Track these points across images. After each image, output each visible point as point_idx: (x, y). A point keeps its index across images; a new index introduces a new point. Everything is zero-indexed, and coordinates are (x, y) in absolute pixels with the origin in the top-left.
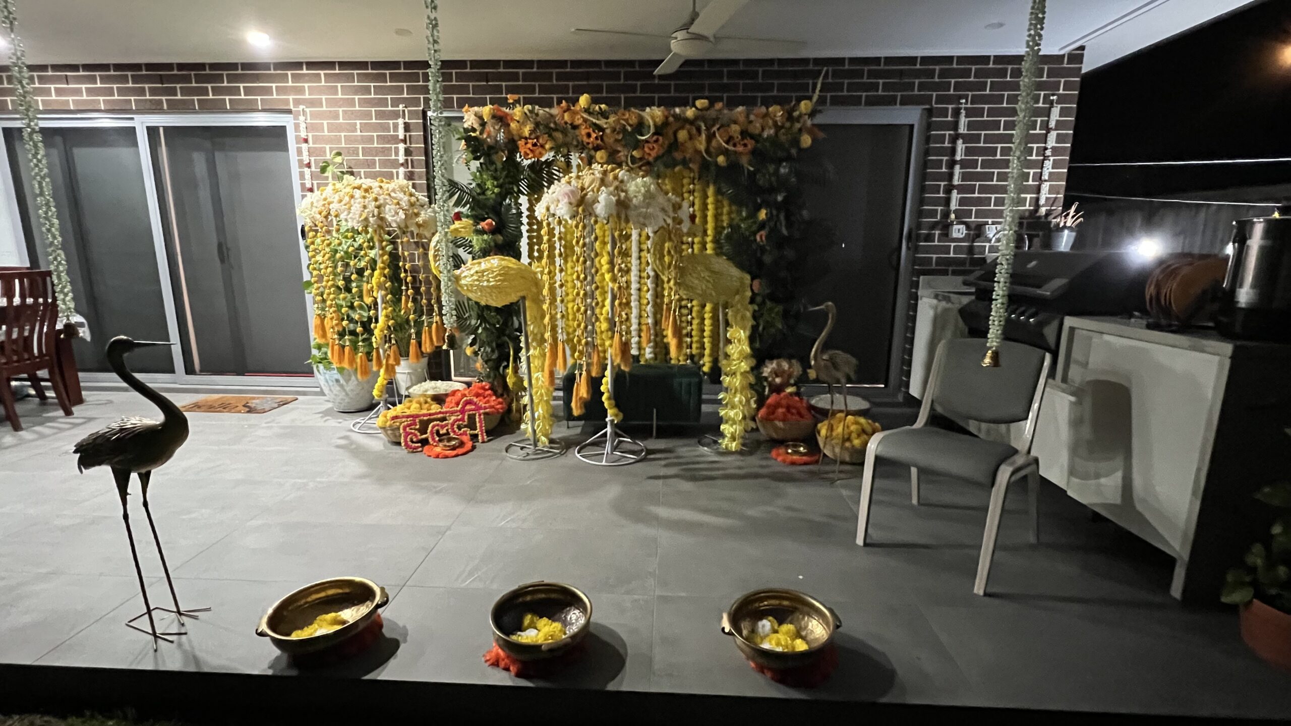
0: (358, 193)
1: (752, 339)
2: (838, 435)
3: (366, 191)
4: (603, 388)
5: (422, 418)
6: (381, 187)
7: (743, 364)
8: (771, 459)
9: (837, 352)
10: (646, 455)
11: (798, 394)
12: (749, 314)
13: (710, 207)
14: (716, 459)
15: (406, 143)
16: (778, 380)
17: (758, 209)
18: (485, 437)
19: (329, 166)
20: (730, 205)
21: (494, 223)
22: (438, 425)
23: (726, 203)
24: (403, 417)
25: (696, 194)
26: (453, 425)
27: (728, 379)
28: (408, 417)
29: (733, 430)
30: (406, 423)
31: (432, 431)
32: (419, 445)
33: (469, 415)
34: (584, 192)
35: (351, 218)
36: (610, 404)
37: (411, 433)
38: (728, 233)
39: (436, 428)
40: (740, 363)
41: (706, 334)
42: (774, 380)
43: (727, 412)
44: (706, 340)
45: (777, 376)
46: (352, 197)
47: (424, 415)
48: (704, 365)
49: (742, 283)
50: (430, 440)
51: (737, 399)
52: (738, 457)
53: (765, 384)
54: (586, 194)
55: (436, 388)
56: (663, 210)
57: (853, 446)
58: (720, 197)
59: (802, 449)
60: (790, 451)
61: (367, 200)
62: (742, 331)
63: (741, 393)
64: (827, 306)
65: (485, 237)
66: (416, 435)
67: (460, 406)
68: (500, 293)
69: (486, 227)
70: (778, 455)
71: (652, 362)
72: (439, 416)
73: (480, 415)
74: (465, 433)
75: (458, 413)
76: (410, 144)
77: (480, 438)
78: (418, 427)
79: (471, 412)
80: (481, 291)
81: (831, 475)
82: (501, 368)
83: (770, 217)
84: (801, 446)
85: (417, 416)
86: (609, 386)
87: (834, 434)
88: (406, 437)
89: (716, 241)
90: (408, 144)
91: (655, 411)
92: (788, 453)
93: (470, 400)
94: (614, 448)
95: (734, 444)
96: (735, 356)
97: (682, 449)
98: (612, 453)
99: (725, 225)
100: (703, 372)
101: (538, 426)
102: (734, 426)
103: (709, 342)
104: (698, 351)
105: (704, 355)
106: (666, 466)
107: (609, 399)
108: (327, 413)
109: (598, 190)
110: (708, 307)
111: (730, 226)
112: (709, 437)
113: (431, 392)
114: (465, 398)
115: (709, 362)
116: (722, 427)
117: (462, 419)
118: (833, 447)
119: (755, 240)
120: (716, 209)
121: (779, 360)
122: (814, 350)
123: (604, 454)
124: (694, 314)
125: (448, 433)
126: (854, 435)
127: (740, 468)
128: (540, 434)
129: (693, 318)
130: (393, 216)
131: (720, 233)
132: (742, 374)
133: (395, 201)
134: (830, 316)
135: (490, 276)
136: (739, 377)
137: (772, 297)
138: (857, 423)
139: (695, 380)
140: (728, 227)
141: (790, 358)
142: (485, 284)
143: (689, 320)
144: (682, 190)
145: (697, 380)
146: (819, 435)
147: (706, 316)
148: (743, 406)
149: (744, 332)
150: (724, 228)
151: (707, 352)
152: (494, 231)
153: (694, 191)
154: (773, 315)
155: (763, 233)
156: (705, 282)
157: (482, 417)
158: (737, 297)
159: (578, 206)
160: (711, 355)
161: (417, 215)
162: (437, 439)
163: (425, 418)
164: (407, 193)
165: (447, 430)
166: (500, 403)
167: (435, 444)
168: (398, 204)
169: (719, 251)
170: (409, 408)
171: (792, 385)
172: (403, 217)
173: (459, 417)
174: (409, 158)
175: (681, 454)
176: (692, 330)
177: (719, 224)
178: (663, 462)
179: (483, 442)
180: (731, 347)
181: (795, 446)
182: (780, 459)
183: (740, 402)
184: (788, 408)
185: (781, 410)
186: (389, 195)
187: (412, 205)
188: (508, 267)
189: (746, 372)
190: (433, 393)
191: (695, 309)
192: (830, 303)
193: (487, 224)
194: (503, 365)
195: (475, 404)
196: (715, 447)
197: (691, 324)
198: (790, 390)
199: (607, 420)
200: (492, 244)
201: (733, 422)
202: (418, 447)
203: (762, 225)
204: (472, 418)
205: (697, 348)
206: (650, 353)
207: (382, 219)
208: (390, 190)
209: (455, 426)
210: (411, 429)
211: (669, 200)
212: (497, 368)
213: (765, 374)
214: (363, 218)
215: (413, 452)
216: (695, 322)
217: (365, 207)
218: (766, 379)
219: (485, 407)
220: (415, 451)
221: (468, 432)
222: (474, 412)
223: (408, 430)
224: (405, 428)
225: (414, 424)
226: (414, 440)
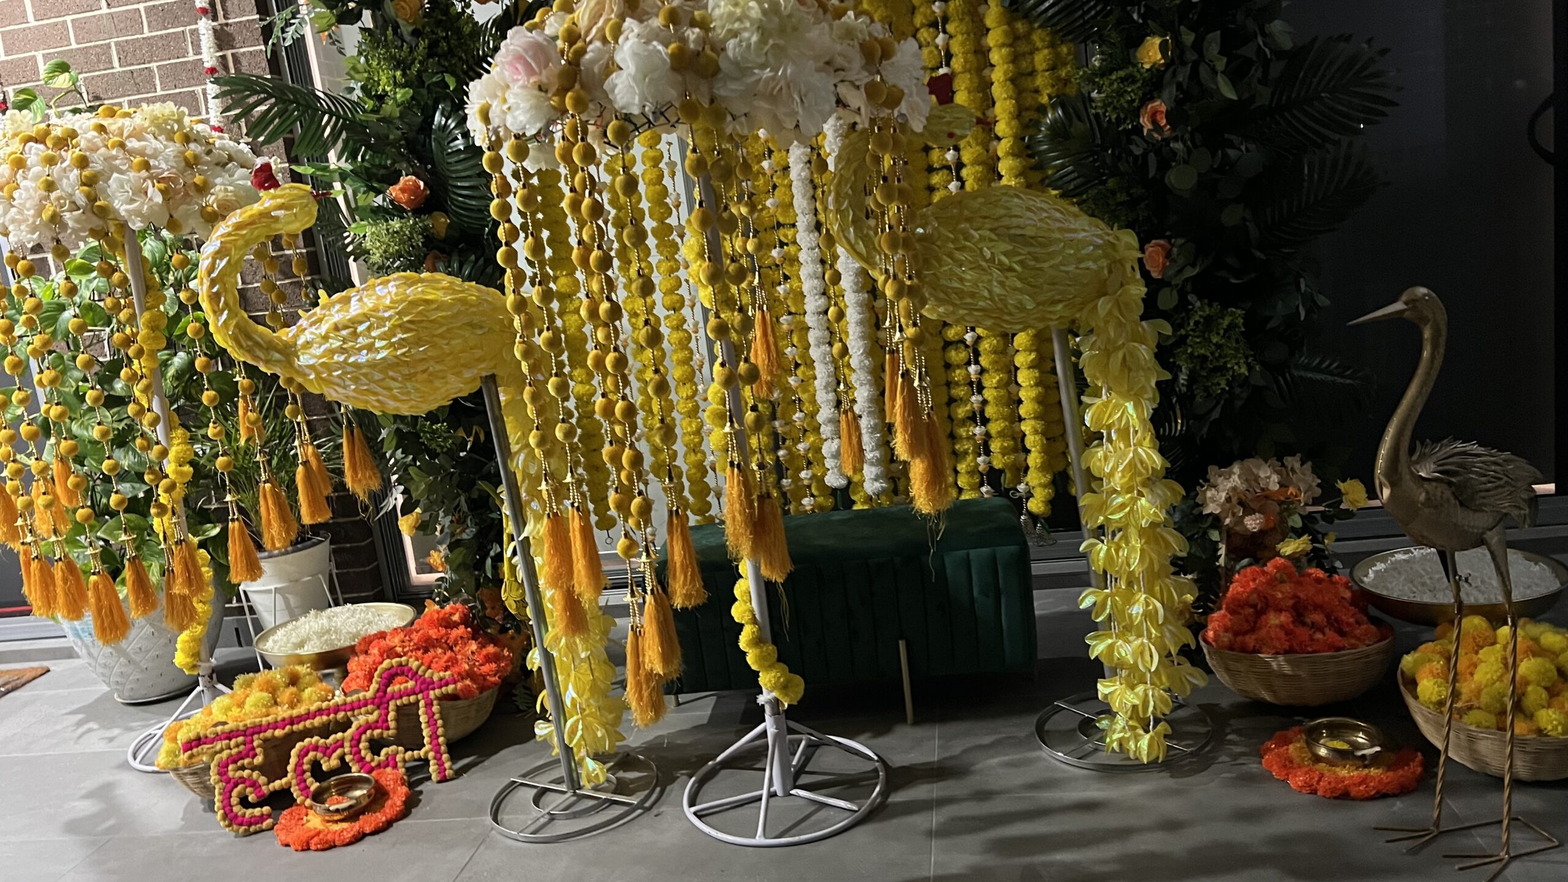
1: (1158, 420)
2: (1478, 693)
4: (738, 612)
5: (269, 733)
6: (101, 129)
7: (1143, 501)
8: (1267, 777)
9: (1460, 446)
10: (884, 794)
11: (1317, 557)
12: (1145, 353)
13: (995, 57)
14: (1095, 792)
15: (215, 18)
16: (1253, 523)
17: (1136, 40)
18: (447, 765)
19: (36, 98)
20: (1052, 45)
21: (422, 184)
22: (316, 748)
23: (1039, 37)
24: (218, 737)
25: (950, 28)
26: (356, 741)
27: (1101, 549)
28: (229, 736)
29: (1136, 702)
30: (225, 754)
31: (299, 764)
32: (266, 809)
33: (398, 709)
36: (761, 659)
37: (242, 780)
38: (1054, 121)
39: (311, 754)
40: (1134, 501)
41: (1023, 411)
42: (1240, 521)
43: (1111, 647)
44: (1026, 427)
45: (1249, 511)
47: (275, 725)
48: (1030, 495)
49: (1116, 264)
50: (295, 792)
51: (1137, 610)
52: (1165, 780)
53: (1215, 535)
55: (328, 631)
56: (830, 65)
57: (1540, 732)
58: (1021, 27)
59: (1361, 738)
60: (1323, 752)
61: (57, 168)
62: (1130, 406)
63: (1150, 592)
64: (1412, 303)
65: (396, 224)
66: (254, 784)
67: (374, 686)
69: (403, 197)
70: (1288, 765)
71: (885, 501)
72: (317, 721)
73: (429, 705)
74: (391, 762)
75: (370, 707)
76: (225, 17)
77: (433, 768)
78: (259, 760)
79: (405, 700)
81: (1479, 840)
82: (489, 561)
83: (1175, 56)
84: (1359, 729)
85: (259, 729)
86: (754, 605)
87: (1466, 688)
88: (227, 795)
89: (1024, 149)
91: (902, 644)
92: (1318, 759)
93: (400, 665)
94: (794, 778)
95: (1144, 742)
96: (1118, 481)
97: (994, 761)
98: (787, 794)
99: (1045, 100)
100: (1030, 513)
101: (573, 732)
102: (1140, 689)
103: (1036, 432)
104: (1010, 458)
105: (1027, 468)
106: (943, 832)
107: (757, 641)
110: (1022, 340)
111: (1060, 100)
112: (1068, 713)
113: (312, 649)
114: (386, 663)
115: (1044, 486)
116: (1103, 688)
117: (382, 723)
118: (1472, 739)
119: (1138, 129)
120: (1015, 59)
121: (1250, 463)
122: (1383, 451)
123: (759, 799)
124: (984, 361)
125: (344, 767)
126: (1534, 694)
127: (1171, 826)
128: (583, 752)
129: (983, 371)
130: (132, 201)
131: (1036, 124)
132: (1142, 533)
133: (137, 160)
134: (1427, 334)
136: (1136, 543)
137: (1205, 287)
138: (1538, 650)
139: (1006, 551)
140: (1054, 107)
141: (1279, 454)
143: (974, 378)
144: (912, 22)
145: (1013, 548)
146: (1416, 697)
147: (1020, 360)
148: (1159, 627)
149: (1137, 405)
150: (1042, 110)
151: (1034, 459)
152: (425, 206)
153: (946, 20)
154: (1215, 339)
155: (1159, 105)
156: (996, 272)
157: (435, 708)
158: (1103, 305)
160: (1044, 468)
161: (203, 189)
162: (314, 786)
163: (278, 733)
164: (177, 137)
165: (342, 758)
166: (488, 659)
167: (307, 802)
168: (146, 166)
169: (1036, 176)
170: (241, 705)
171: (1298, 534)
172: (159, 199)
173: (373, 718)
175: (988, 783)
176: (985, 402)
177: (1029, 101)
178: (935, 818)
179: (444, 780)
180: (1100, 454)
181: (1335, 731)
182: (1298, 780)
183: (1150, 615)
184: (1299, 611)
185: (1274, 620)
186: (122, 145)
187: (191, 164)
188: (427, 302)
189: (1154, 525)
190: (317, 651)
191: (985, 346)
192: (1423, 290)
193: (403, 190)
194: (492, 553)
195: (414, 675)
196: (1089, 747)
197: (980, 388)
198: (1290, 547)
199: (761, 699)
201: (1135, 677)
202: (262, 818)
203: (1154, 83)
204: (407, 714)
205: (1004, 452)
206: (876, 480)
207: (104, 213)
208: (125, 135)
209: (362, 745)
210: (243, 768)
211: (849, 33)
212: (480, 565)
213: (1211, 508)
214: (46, 215)
215: (247, 834)
216: (991, 381)
217: (50, 186)
218: (1216, 521)
219: (441, 679)
220: (252, 829)
221: (399, 758)
222: (412, 698)
223: (231, 774)
224: (223, 767)
225: (251, 753)
226: (252, 798)
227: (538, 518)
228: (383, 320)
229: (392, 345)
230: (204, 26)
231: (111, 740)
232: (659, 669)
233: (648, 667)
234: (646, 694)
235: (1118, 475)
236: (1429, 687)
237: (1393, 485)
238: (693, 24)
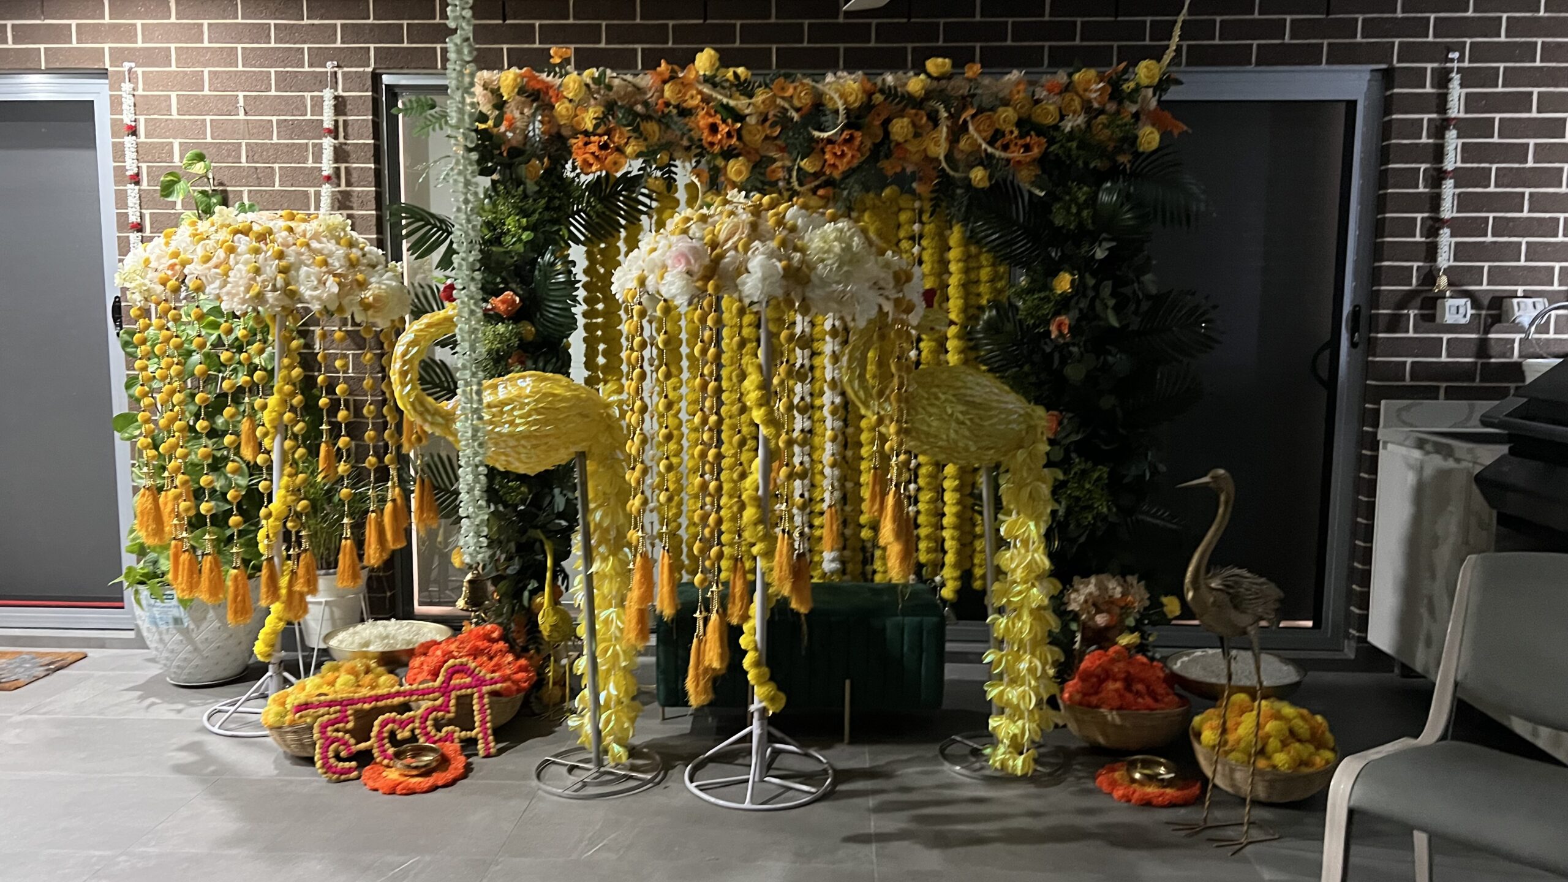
0: (244, 243)
1: (1048, 536)
2: (1238, 741)
3: (262, 237)
4: (744, 642)
5: (359, 706)
6: (291, 230)
7: (1035, 590)
8: (1098, 791)
9: (1237, 571)
10: (834, 784)
11: (1141, 648)
12: (1045, 490)
13: (953, 267)
14: (983, 792)
15: (336, 138)
16: (1101, 620)
17: (1055, 273)
18: (492, 744)
19: (179, 181)
20: (993, 265)
21: (517, 299)
22: (394, 721)
23: (985, 259)
24: (320, 705)
25: (924, 243)
26: (424, 719)
27: (1003, 622)
28: (330, 704)
29: (1017, 731)
30: (326, 717)
31: (380, 732)
32: (354, 764)
33: (458, 698)
34: (718, 250)
35: (228, 294)
36: (759, 677)
37: (337, 740)
38: (990, 318)
39: (390, 726)
40: (1028, 589)
41: (946, 521)
42: (1092, 618)
43: (1002, 693)
44: (946, 534)
45: (1099, 611)
46: (232, 250)
47: (364, 700)
48: (943, 585)
49: (1031, 428)
50: (376, 752)
51: (1023, 666)
52: (1032, 789)
53: (1074, 626)
54: (721, 256)
55: (387, 637)
56: (877, 286)
57: (1274, 767)
58: (973, 249)
59: (1162, 770)
60: (1137, 776)
61: (261, 256)
62: (1032, 525)
63: (1033, 654)
64: (1215, 478)
65: (501, 328)
66: (345, 743)
67: (440, 679)
68: (534, 447)
69: (502, 307)
70: (1114, 784)
71: (836, 579)
72: (397, 700)
73: (481, 697)
74: (449, 738)
75: (437, 694)
76: (345, 138)
77: (480, 746)
78: (350, 725)
79: (463, 692)
80: (496, 444)
81: (1230, 833)
82: (526, 594)
83: (1078, 288)
84: (1161, 764)
85: (352, 702)
86: (758, 637)
87: (1231, 738)
88: (325, 749)
89: (967, 335)
90: (341, 140)
91: (848, 683)
92: (1134, 781)
93: (462, 664)
94: (768, 767)
95: (1020, 761)
96: (1019, 575)
97: (911, 770)
98: (762, 781)
99: (984, 302)
100: (941, 598)
101: (608, 722)
102: (1020, 723)
103: (953, 538)
104: (932, 556)
105: (943, 565)
106: (879, 809)
107: (757, 664)
108: (149, 689)
109: (747, 248)
110: (950, 469)
111: (995, 304)
112: (961, 743)
113: (376, 648)
114: (451, 662)
115: (955, 579)
116: (993, 722)
117: (445, 707)
118: (1232, 771)
119: (1049, 333)
120: (967, 271)
121: (1103, 577)
122: (1191, 569)
123: (747, 781)
124: (921, 482)
125: (413, 738)
126: (1273, 743)
127: (1035, 814)
128: (610, 738)
129: (919, 489)
130: (316, 288)
131: (977, 318)
132: (1032, 612)
133: (319, 258)
134: (1223, 498)
135: (515, 413)
136: (1026, 617)
137: (1085, 449)
138: (1277, 716)
139: (931, 620)
140: (990, 308)
141: (1122, 573)
142: (506, 429)
143: (912, 493)
144: (897, 235)
145: (935, 619)
146: (1200, 742)
147: (947, 484)
148: (1037, 679)
149: (1037, 525)
150: (981, 309)
151: (950, 558)
152: (517, 316)
153: (921, 237)
154: (1087, 486)
155: (1064, 319)
156: (953, 424)
157: (486, 700)
158: (1021, 455)
159: (706, 278)
160: (957, 565)
161: (363, 285)
162: (391, 751)
163: (367, 706)
164: (342, 242)
165: (413, 731)
166: (521, 669)
167: (386, 762)
168: (325, 263)
169: (972, 355)
170: (332, 684)
171: (1132, 630)
172: (336, 289)
173: (439, 702)
174: (343, 166)
175: (908, 783)
176: (918, 512)
177: (973, 302)
178: (871, 802)
179: (488, 756)
180: (1008, 555)
181: (1146, 764)
182: (1119, 793)
183: (1031, 670)
184: (1129, 681)
185: (1113, 686)
186: (308, 245)
187: (352, 264)
188: (555, 395)
189: (1040, 608)
190: (381, 650)
191: (923, 471)
192: (1221, 471)
193: (503, 302)
194: (530, 587)
195: (471, 673)
196: (977, 765)
197: (916, 502)
198: (1125, 640)
199: (752, 708)
200: (515, 342)
201: (1016, 713)
202: (350, 770)
203: (1064, 304)
204: (465, 703)
205: (929, 551)
206: (833, 561)
207: (293, 295)
208: (308, 236)
209: (429, 723)
210: (337, 730)
211: (887, 265)
212: (517, 595)
213: (1074, 607)
214: (252, 293)
215: (338, 781)
216: (925, 497)
217: (258, 271)
218: (1076, 616)
219: (492, 679)
220: (343, 777)
221: (456, 735)
222: (469, 691)
223: (329, 734)
224: (324, 728)
225: (344, 719)
226: (343, 754)
227: (605, 559)
228: (523, 406)
229: (528, 422)
230: (328, 143)
231: (179, 711)
232: (716, 665)
233: (707, 663)
234: (702, 683)
235: (1019, 571)
236: (1209, 736)
237: (1196, 589)
238: (796, 249)
